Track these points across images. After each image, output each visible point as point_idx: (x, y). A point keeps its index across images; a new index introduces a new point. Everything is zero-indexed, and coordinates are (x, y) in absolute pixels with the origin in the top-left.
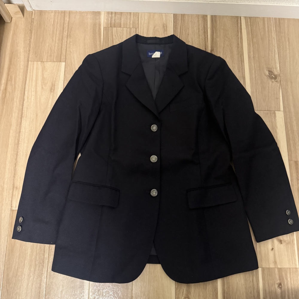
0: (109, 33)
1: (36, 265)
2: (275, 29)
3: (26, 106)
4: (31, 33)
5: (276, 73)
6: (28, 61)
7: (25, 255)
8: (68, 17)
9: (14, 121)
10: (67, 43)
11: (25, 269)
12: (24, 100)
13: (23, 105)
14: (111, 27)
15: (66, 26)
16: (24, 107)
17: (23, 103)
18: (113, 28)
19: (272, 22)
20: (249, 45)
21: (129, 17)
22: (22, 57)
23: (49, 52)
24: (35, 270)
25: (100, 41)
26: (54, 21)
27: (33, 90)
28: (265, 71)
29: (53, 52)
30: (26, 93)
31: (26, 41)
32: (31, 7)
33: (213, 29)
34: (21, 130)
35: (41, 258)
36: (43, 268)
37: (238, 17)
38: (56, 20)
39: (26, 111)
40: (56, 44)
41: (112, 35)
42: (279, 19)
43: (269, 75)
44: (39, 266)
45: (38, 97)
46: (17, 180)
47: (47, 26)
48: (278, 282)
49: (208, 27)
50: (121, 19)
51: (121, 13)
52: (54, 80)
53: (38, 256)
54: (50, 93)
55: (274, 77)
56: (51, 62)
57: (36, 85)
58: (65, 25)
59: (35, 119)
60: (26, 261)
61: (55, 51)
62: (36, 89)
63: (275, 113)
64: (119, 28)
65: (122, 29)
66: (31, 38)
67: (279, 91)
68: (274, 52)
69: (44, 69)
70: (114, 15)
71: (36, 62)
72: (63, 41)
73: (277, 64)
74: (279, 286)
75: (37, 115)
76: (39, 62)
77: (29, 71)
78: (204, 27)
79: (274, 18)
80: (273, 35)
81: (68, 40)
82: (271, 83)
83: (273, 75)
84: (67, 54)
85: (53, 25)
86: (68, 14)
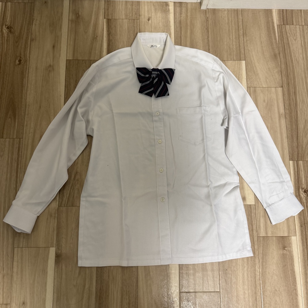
0: (283, 30)
4: (208, 32)
8: (241, 15)
10: (244, 41)
14: (284, 24)
18: (286, 25)
21: (300, 14)
23: (229, 51)
25: (275, 39)
26: (228, 20)
29: (232, 50)
31: (204, 40)
32: (207, 6)
38: (230, 19)
40: (234, 43)
41: (286, 33)
47: (222, 24)
51: (292, 11)
56: (232, 60)
58: (239, 24)
61: (234, 50)
64: (292, 26)
65: (294, 26)
66: (208, 37)
70: (285, 12)
72: (240, 39)
81: (244, 38)
84: (246, 52)
85: (228, 24)
86: (240, 13)
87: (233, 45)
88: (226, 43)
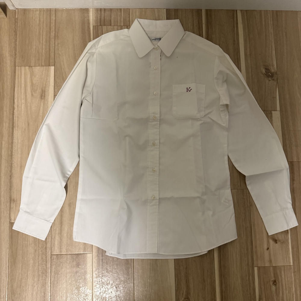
0: (99, 32)
1: (39, 275)
2: (272, 23)
3: (17, 115)
4: (16, 35)
5: (273, 71)
6: (15, 66)
7: (28, 267)
8: (54, 15)
9: (5, 132)
10: (55, 45)
11: (28, 279)
12: (14, 109)
13: (13, 114)
14: (100, 25)
15: (53, 25)
16: (15, 116)
17: (13, 112)
18: (103, 26)
19: (269, 15)
20: (245, 41)
21: (119, 13)
22: (8, 62)
23: (37, 56)
24: (38, 280)
26: (40, 21)
27: (22, 97)
28: (262, 68)
29: (41, 55)
30: (16, 101)
31: (11, 44)
32: (13, 6)
33: (208, 24)
34: (14, 141)
35: (43, 268)
36: (46, 278)
37: (234, 10)
38: (42, 20)
39: (17, 121)
40: (44, 47)
42: (277, 11)
43: (266, 73)
44: (42, 276)
45: (29, 105)
46: (14, 193)
47: (32, 26)
48: (273, 279)
49: (203, 23)
50: (111, 17)
51: (111, 10)
52: (44, 86)
53: (40, 266)
54: (41, 101)
55: (270, 75)
56: (40, 66)
57: (25, 93)
58: (51, 25)
59: (27, 129)
60: (29, 273)
61: (43, 54)
62: (26, 96)
63: (271, 113)
65: (112, 27)
66: (16, 41)
67: (276, 90)
68: (271, 48)
69: (32, 74)
70: (103, 11)
71: (23, 67)
72: (51, 42)
73: (274, 61)
74: (273, 283)
75: (29, 124)
76: (27, 67)
77: (16, 77)
78: (199, 23)
79: (272, 11)
80: (270, 30)
81: (56, 42)
82: (267, 81)
83: (269, 73)
84: (56, 57)
85: (38, 25)
86: (54, 12)
87: (42, 50)
88: (34, 47)
